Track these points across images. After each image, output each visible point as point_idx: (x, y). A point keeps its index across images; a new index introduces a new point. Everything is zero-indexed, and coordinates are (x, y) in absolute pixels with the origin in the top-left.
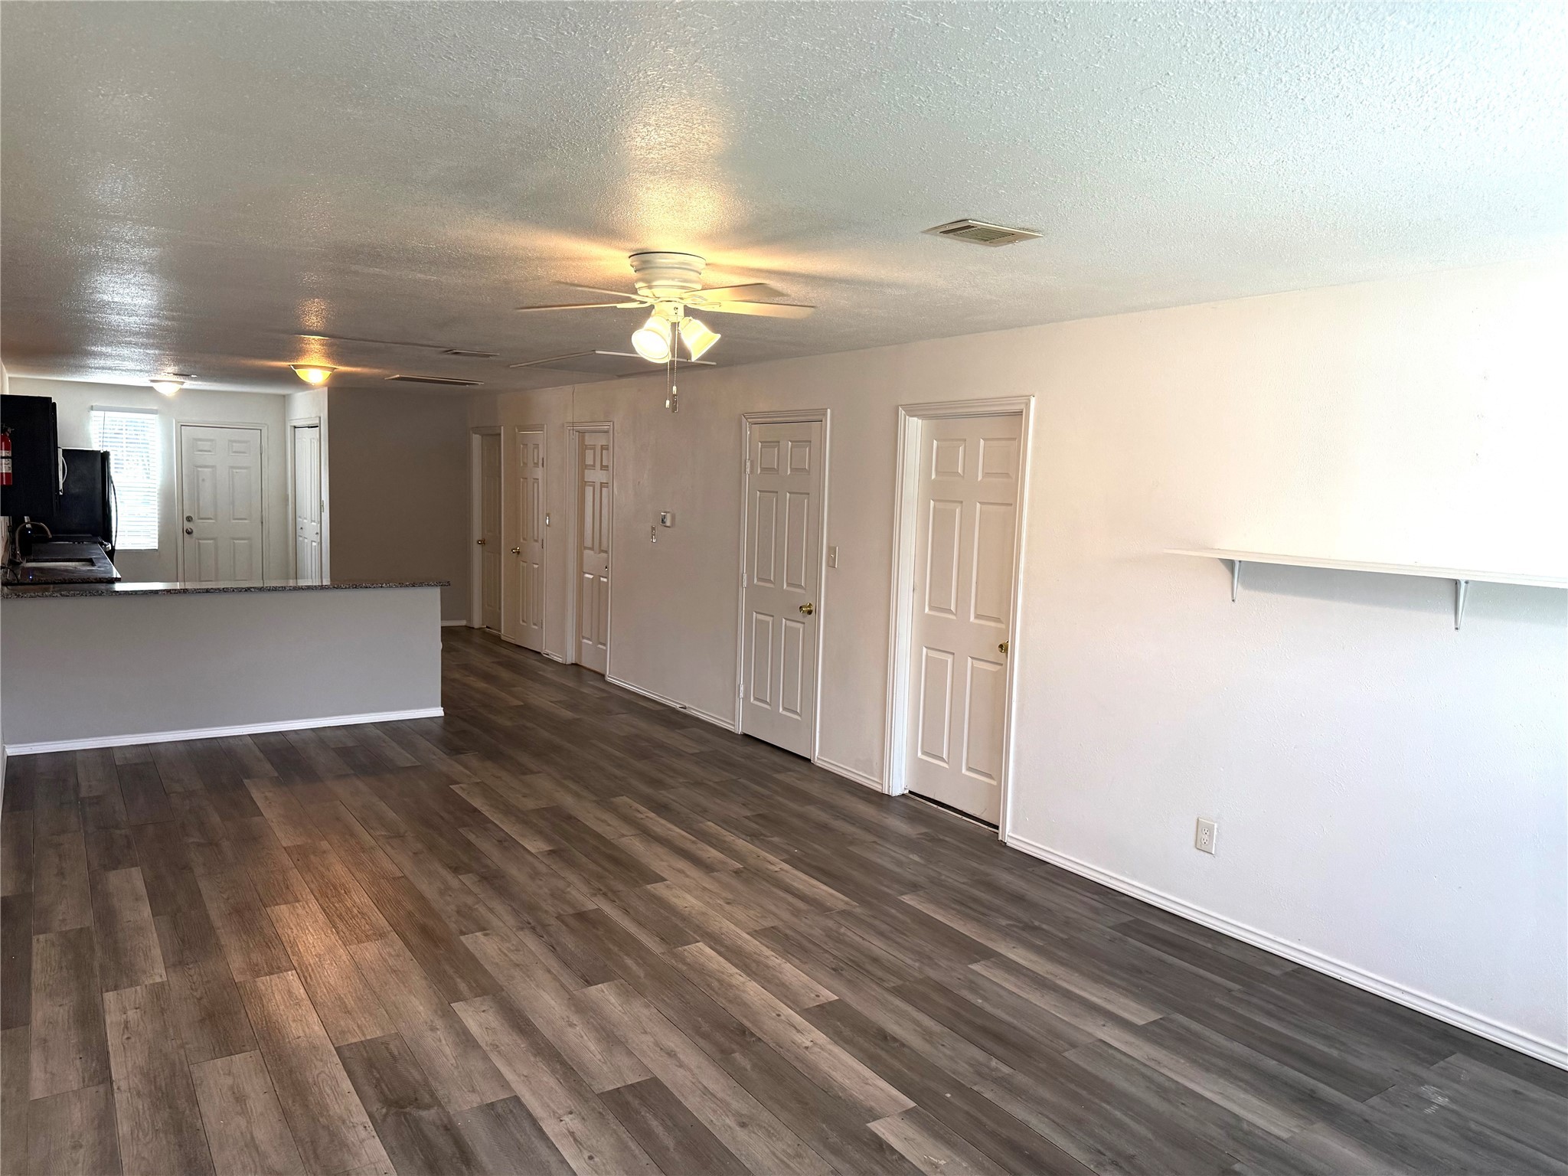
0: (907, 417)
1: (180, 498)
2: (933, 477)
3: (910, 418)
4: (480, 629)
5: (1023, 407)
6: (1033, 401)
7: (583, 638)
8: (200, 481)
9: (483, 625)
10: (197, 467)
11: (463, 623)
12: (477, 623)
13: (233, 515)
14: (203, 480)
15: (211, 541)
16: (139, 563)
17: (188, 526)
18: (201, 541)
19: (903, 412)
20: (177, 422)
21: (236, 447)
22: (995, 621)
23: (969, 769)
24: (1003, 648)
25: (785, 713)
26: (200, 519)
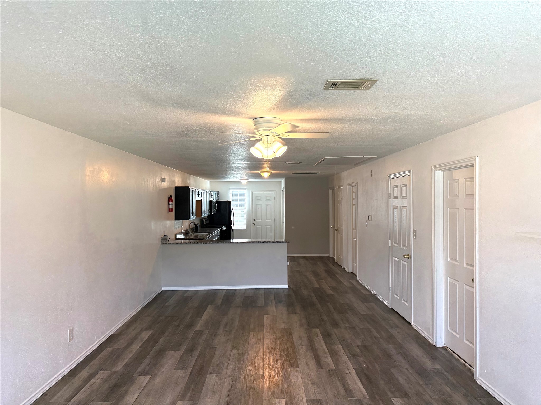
0: (435, 171)
1: (252, 214)
2: (449, 197)
3: (437, 171)
4: (332, 257)
5: (474, 162)
6: (477, 159)
7: (354, 263)
8: (258, 209)
9: (333, 256)
10: (257, 204)
11: (328, 255)
12: (331, 256)
13: (266, 219)
14: (258, 208)
15: (260, 227)
16: (241, 233)
17: (254, 222)
18: (257, 227)
19: (434, 169)
20: (251, 191)
21: (268, 198)
22: (471, 266)
23: (467, 340)
24: (473, 280)
25: (403, 301)
26: (257, 220)
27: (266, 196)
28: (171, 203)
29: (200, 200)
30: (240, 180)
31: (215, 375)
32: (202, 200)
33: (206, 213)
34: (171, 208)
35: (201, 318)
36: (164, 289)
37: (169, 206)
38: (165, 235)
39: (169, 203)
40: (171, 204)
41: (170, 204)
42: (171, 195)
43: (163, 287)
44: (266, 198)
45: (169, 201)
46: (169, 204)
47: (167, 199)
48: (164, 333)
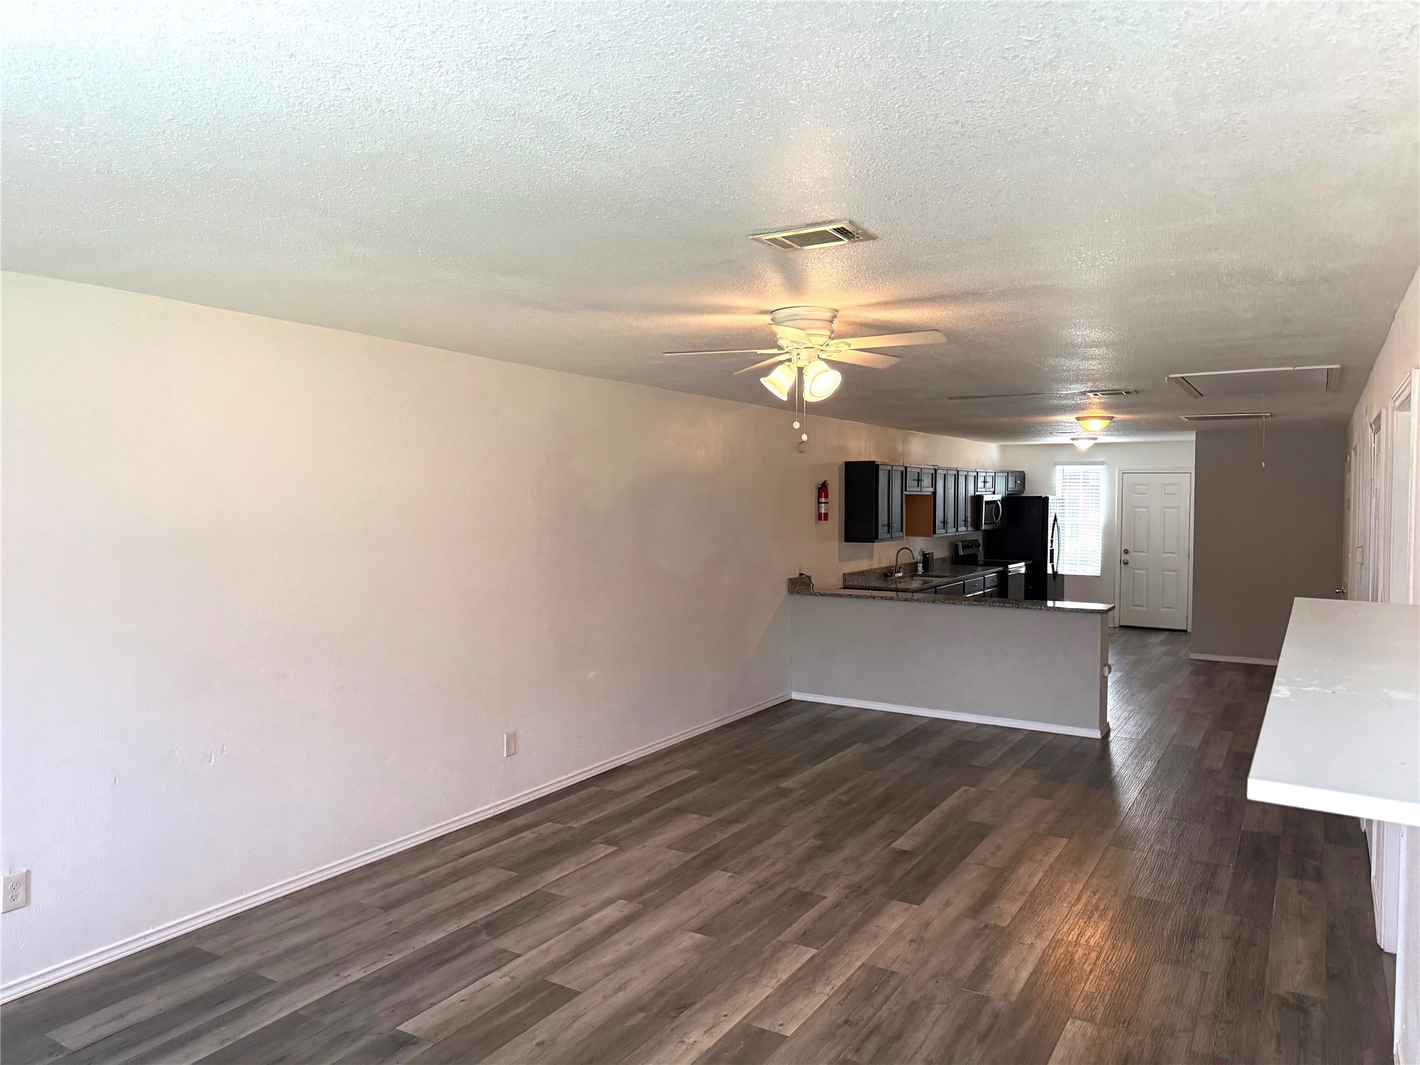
1: (1120, 533)
8: (1137, 520)
10: (1134, 507)
13: (1164, 548)
14: (1137, 517)
16: (1086, 587)
17: (1125, 557)
18: (1135, 571)
20: (1119, 471)
21: (1168, 488)
26: (1135, 552)
27: (1165, 485)
28: (823, 500)
29: (930, 493)
30: (1072, 439)
31: (729, 874)
32: (934, 493)
33: (956, 526)
34: (823, 511)
35: (814, 766)
36: (795, 696)
37: (819, 508)
38: (801, 574)
39: (820, 501)
40: (824, 503)
41: (822, 503)
42: (825, 482)
43: (793, 692)
44: (1165, 489)
45: (820, 497)
46: (819, 503)
47: (815, 491)
48: (714, 780)
